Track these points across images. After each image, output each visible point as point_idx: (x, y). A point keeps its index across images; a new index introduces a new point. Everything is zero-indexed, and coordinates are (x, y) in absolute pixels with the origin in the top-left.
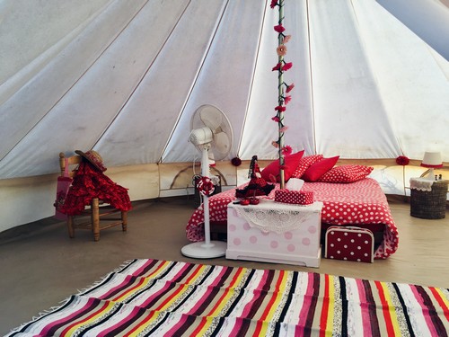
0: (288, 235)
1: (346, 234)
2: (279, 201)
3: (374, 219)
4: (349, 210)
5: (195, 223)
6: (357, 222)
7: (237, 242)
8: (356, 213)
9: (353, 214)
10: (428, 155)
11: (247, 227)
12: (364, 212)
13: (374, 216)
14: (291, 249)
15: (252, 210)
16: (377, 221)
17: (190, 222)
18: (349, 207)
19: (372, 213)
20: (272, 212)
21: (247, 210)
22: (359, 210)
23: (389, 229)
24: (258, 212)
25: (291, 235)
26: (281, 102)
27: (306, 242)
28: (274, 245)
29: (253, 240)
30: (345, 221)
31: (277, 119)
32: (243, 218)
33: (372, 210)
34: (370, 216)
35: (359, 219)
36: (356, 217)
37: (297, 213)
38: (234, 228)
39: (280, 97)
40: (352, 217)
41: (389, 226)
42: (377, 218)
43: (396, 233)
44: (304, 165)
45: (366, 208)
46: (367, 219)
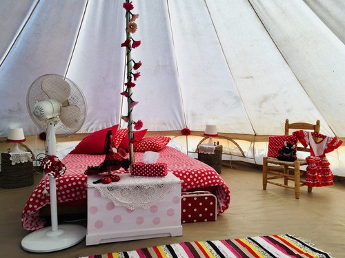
0: (154, 209)
1: (195, 199)
2: (137, 175)
3: (212, 183)
4: (191, 177)
5: (33, 209)
6: (199, 186)
7: (99, 225)
8: (197, 178)
9: (195, 180)
10: (208, 127)
11: (111, 206)
12: (203, 177)
13: (212, 180)
14: (157, 222)
15: (117, 188)
16: (214, 183)
17: (27, 209)
18: (190, 174)
19: (209, 177)
20: (138, 187)
21: (111, 189)
22: (199, 175)
23: (224, 189)
24: (122, 190)
25: (157, 207)
26: (129, 78)
27: (170, 213)
28: (140, 221)
29: (117, 219)
30: (189, 187)
31: (127, 94)
32: (107, 198)
33: (208, 175)
34: (208, 180)
35: (200, 183)
36: (197, 182)
37: (162, 185)
38: (95, 210)
39: (129, 73)
40: (195, 182)
41: (224, 187)
42: (214, 181)
43: (228, 192)
44: (119, 138)
45: (204, 173)
46: (206, 183)
